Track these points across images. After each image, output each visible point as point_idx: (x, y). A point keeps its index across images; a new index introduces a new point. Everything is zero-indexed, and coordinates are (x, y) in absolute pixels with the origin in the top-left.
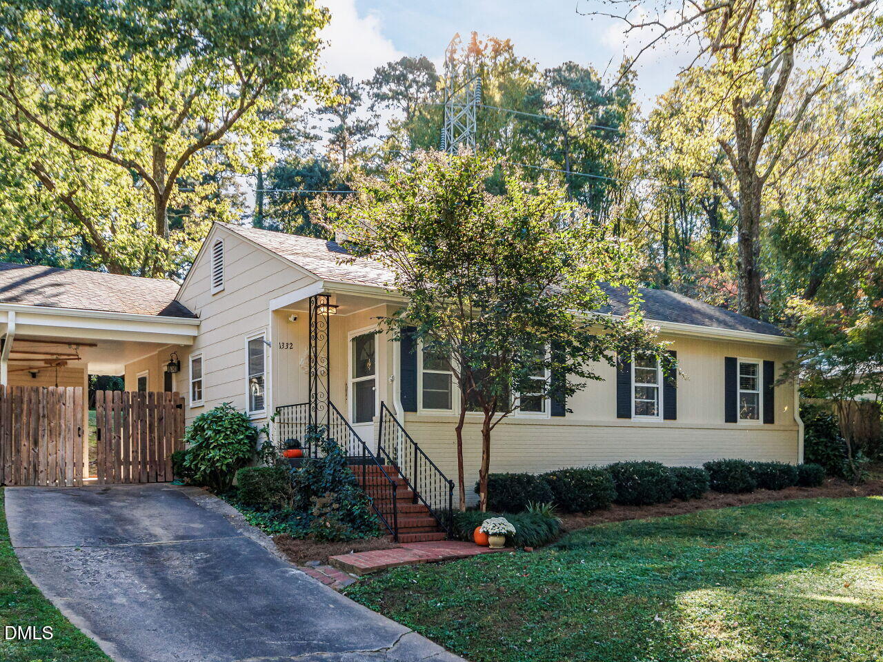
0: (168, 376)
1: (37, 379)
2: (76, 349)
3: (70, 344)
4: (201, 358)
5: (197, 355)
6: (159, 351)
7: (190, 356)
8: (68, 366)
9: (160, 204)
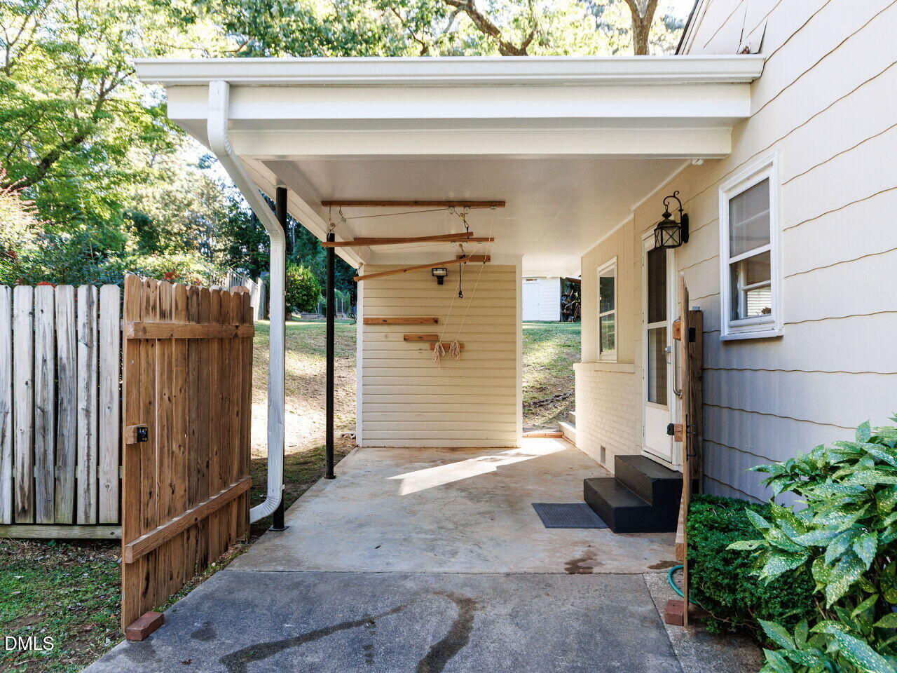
0: (657, 262)
1: (444, 287)
2: (463, 215)
3: (450, 204)
4: (767, 179)
5: (748, 178)
6: (635, 211)
7: (720, 191)
8: (492, 263)
9: (641, 32)
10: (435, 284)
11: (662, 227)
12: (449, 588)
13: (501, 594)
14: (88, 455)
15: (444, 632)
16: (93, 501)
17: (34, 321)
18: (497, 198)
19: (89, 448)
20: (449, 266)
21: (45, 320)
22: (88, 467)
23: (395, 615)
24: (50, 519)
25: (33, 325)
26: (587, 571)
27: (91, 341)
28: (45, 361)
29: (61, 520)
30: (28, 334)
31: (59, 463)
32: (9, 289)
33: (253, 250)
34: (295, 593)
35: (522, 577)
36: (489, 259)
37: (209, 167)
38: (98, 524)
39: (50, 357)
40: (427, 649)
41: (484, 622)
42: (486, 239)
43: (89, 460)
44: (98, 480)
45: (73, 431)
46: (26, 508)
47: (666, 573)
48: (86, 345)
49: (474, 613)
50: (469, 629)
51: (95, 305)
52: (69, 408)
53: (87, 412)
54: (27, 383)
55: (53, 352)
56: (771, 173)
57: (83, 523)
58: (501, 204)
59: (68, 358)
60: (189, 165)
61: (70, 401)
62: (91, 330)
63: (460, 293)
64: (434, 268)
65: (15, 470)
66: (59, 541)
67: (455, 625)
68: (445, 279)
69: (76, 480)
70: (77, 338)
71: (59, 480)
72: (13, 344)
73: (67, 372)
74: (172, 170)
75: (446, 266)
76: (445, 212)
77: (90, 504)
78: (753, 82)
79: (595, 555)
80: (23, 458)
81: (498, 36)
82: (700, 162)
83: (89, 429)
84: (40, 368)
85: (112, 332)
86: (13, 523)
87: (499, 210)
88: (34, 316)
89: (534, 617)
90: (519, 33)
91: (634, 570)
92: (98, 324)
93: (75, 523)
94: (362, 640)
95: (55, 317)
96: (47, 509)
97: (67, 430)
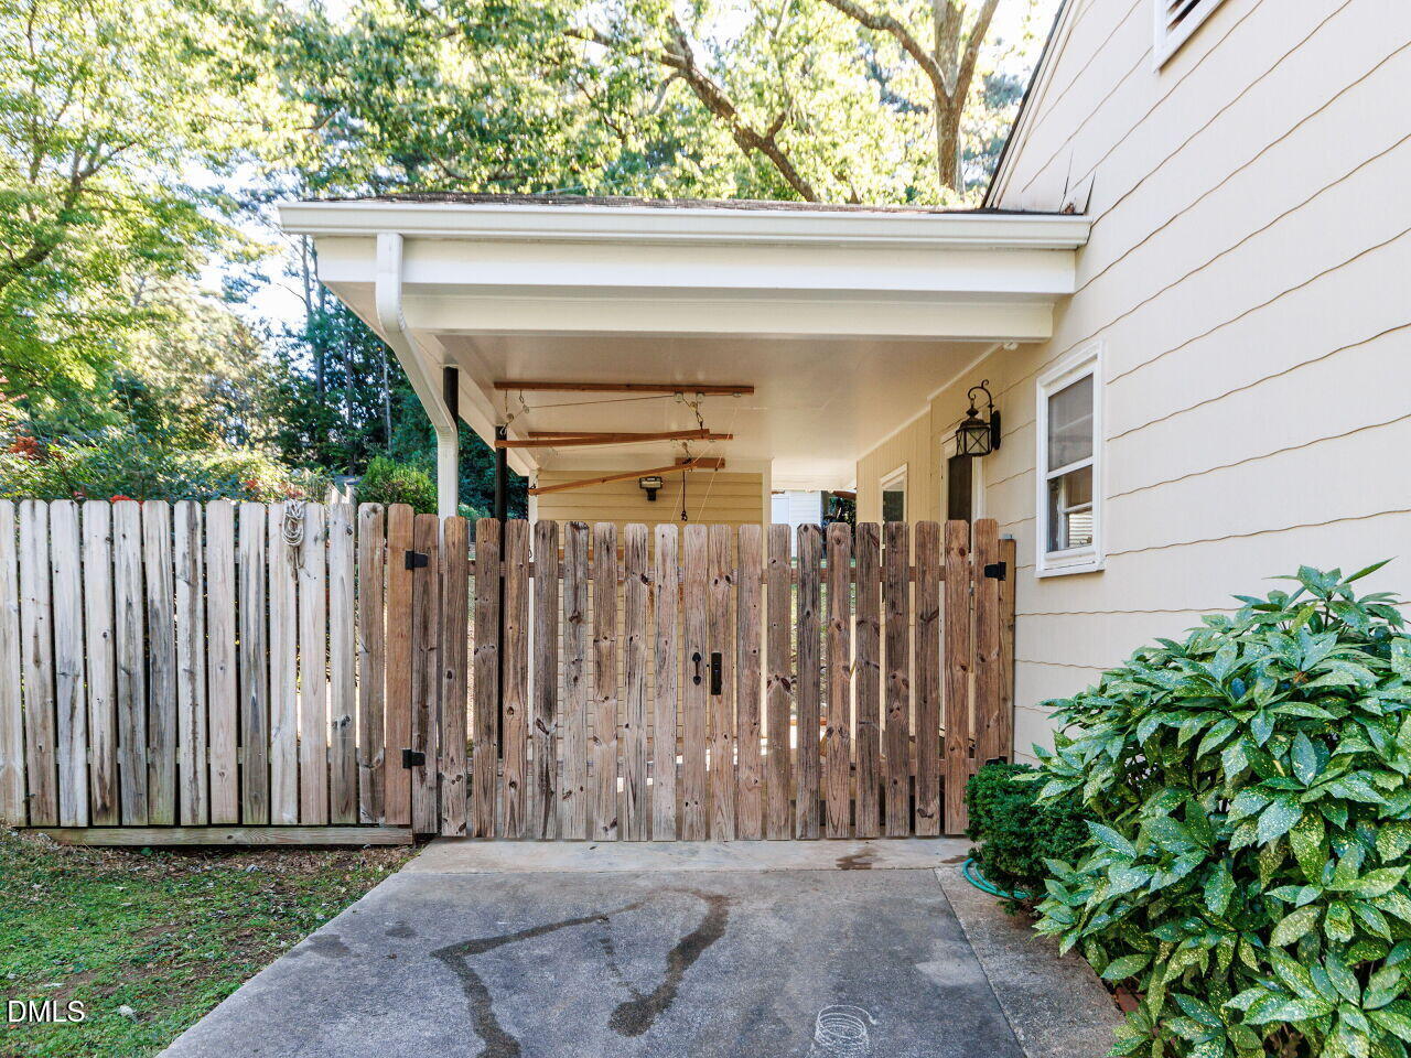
0: (960, 472)
1: (657, 504)
2: (695, 405)
3: (677, 389)
4: (1091, 376)
5: (1071, 372)
6: (933, 401)
7: (1038, 385)
8: (728, 469)
9: (948, 118)
10: (642, 501)
11: (966, 427)
12: (694, 885)
13: (761, 891)
14: (194, 733)
15: (694, 926)
16: (203, 794)
17: (112, 550)
18: (746, 382)
19: (194, 722)
20: (664, 475)
21: (128, 550)
22: (195, 748)
23: (631, 912)
24: (142, 818)
25: (112, 555)
26: (866, 866)
27: (195, 577)
28: (129, 605)
29: (157, 820)
30: (104, 568)
31: (153, 743)
32: (76, 505)
33: (320, 440)
34: (500, 893)
35: (784, 873)
36: (723, 465)
37: (243, 300)
38: (210, 825)
39: (137, 599)
40: (676, 941)
41: (741, 917)
42: (723, 436)
43: (195, 739)
44: (208, 766)
45: (172, 700)
46: (108, 804)
47: (960, 867)
48: (188, 583)
49: (727, 908)
50: (724, 923)
51: (199, 528)
52: (165, 669)
53: (192, 674)
54: (105, 636)
55: (141, 593)
56: (1095, 368)
57: (190, 823)
58: (749, 389)
59: (162, 601)
60: (205, 295)
61: (166, 660)
62: (195, 562)
63: (684, 515)
64: (641, 476)
65: (90, 753)
66: (155, 849)
67: (707, 919)
68: (658, 492)
69: (178, 766)
70: (174, 575)
71: (154, 767)
72: (83, 582)
73: (162, 620)
74: (176, 302)
75: (662, 474)
76: (669, 400)
77: (198, 799)
78: (1077, 250)
79: (874, 851)
80: (102, 737)
81: (733, 117)
82: (1014, 347)
83: (194, 698)
84: (123, 614)
85: (223, 565)
86: (90, 826)
87: (745, 397)
88: (112, 542)
89: (801, 911)
90: (764, 112)
91: (922, 865)
92: (203, 554)
93: (177, 824)
94: (596, 935)
95: (142, 544)
96: (137, 807)
97: (163, 697)
